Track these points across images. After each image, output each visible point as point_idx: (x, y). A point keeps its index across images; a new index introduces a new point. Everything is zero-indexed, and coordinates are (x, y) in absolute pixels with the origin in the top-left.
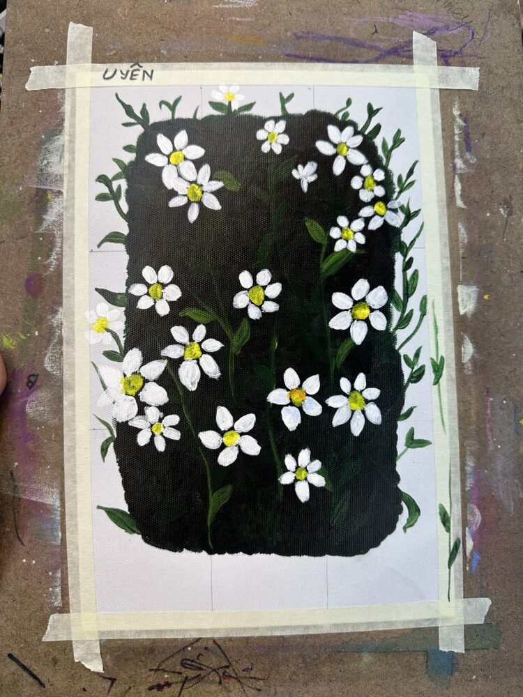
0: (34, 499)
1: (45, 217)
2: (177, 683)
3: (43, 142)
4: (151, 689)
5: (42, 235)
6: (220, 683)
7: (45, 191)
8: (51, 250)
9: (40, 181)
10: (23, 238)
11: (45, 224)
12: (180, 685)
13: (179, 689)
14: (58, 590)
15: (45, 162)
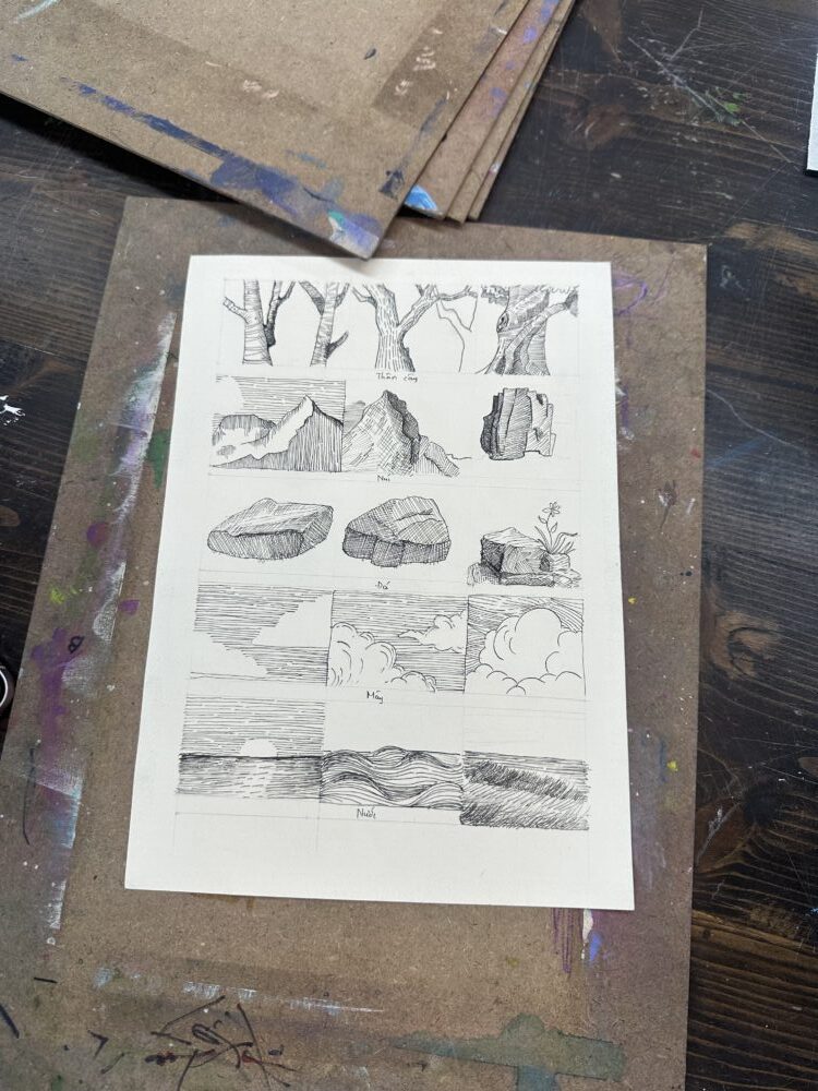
0: (51, 787)
1: (123, 459)
2: (183, 1057)
3: (134, 377)
4: (148, 1060)
5: (116, 479)
6: (238, 1066)
7: (128, 430)
8: (123, 497)
9: (123, 420)
10: (94, 480)
11: (122, 467)
12: (187, 1061)
13: (184, 1066)
14: (58, 907)
15: (133, 399)
